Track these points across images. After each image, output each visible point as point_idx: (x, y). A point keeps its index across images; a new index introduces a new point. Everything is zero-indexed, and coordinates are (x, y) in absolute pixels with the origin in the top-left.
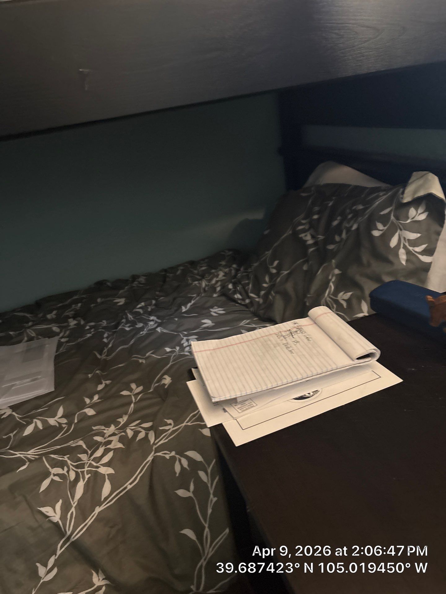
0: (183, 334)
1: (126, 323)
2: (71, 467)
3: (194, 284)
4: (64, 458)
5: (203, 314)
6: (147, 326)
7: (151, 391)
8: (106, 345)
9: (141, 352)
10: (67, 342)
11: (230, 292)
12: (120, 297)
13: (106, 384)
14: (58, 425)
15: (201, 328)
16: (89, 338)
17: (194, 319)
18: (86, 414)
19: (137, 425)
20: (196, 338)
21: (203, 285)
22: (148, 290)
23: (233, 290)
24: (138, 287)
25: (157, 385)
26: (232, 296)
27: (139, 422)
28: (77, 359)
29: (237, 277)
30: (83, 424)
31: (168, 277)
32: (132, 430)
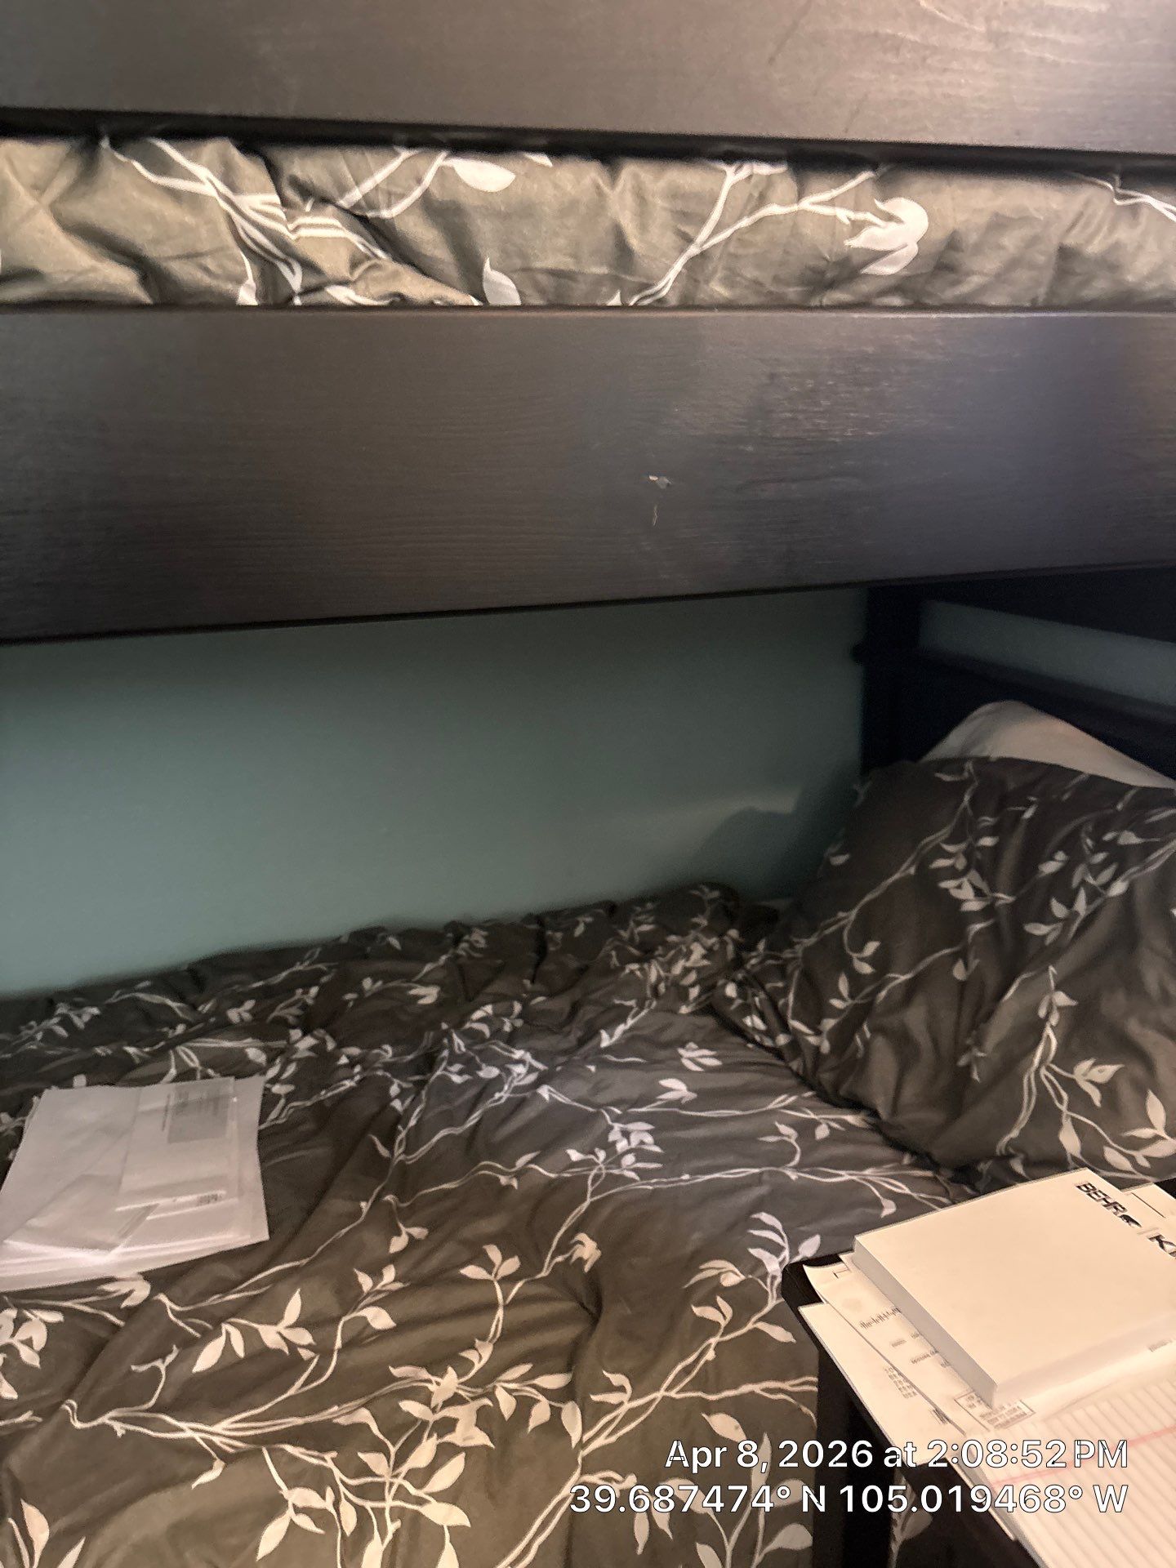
0: (610, 1112)
1: (451, 1063)
2: (342, 1489)
3: (627, 971)
4: (323, 1459)
5: (659, 1062)
6: (510, 1079)
7: (544, 1273)
8: (401, 1118)
9: (503, 1151)
10: (290, 1097)
11: (733, 1007)
12: (424, 982)
13: (410, 1236)
14: (286, 1350)
15: (659, 1103)
16: (352, 1089)
17: (637, 1074)
18: (368, 1324)
19: (522, 1379)
20: (648, 1131)
21: (653, 977)
22: (498, 971)
23: (739, 1001)
24: (470, 957)
25: (560, 1259)
26: (736, 1019)
27: (524, 1369)
28: (319, 1152)
29: (748, 967)
30: (360, 1357)
31: (551, 939)
32: (510, 1392)
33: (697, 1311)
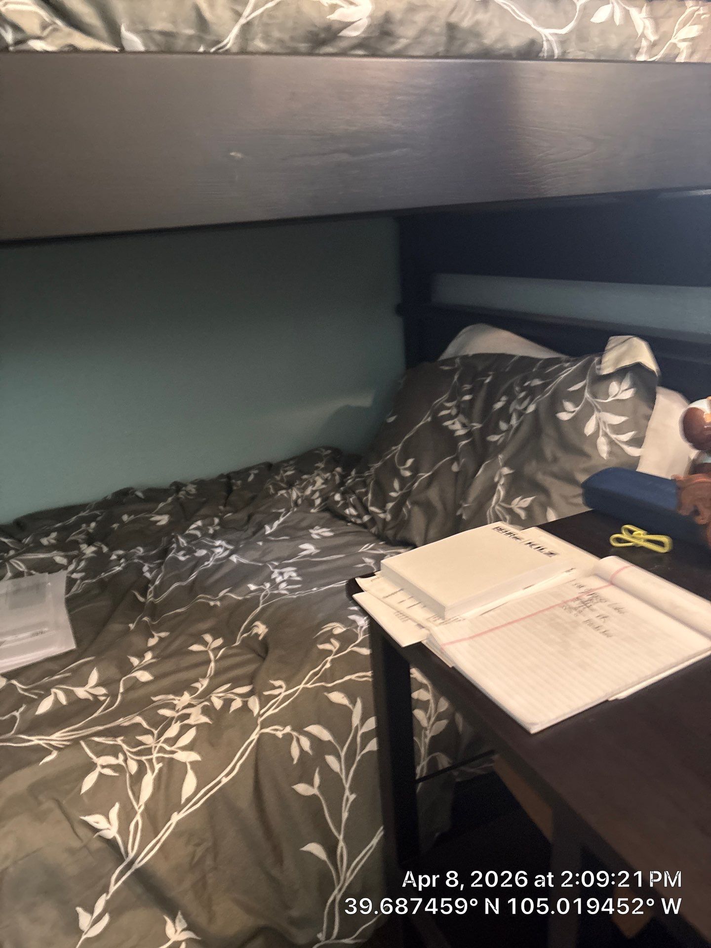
0: (272, 564)
1: (179, 551)
2: (128, 754)
3: (279, 494)
4: (116, 741)
5: (299, 537)
6: (214, 555)
7: (237, 644)
8: (152, 581)
9: (211, 590)
10: (82, 579)
11: (339, 505)
12: (159, 513)
13: (160, 638)
14: (91, 698)
15: (300, 557)
16: (119, 573)
17: (286, 543)
18: (137, 680)
19: (226, 691)
20: (293, 571)
21: (294, 496)
22: (203, 504)
23: (342, 502)
24: (187, 498)
25: (245, 635)
26: (340, 511)
27: (227, 686)
28: (103, 604)
29: (346, 484)
30: (135, 694)
31: (235, 484)
32: (220, 697)
33: (321, 647)
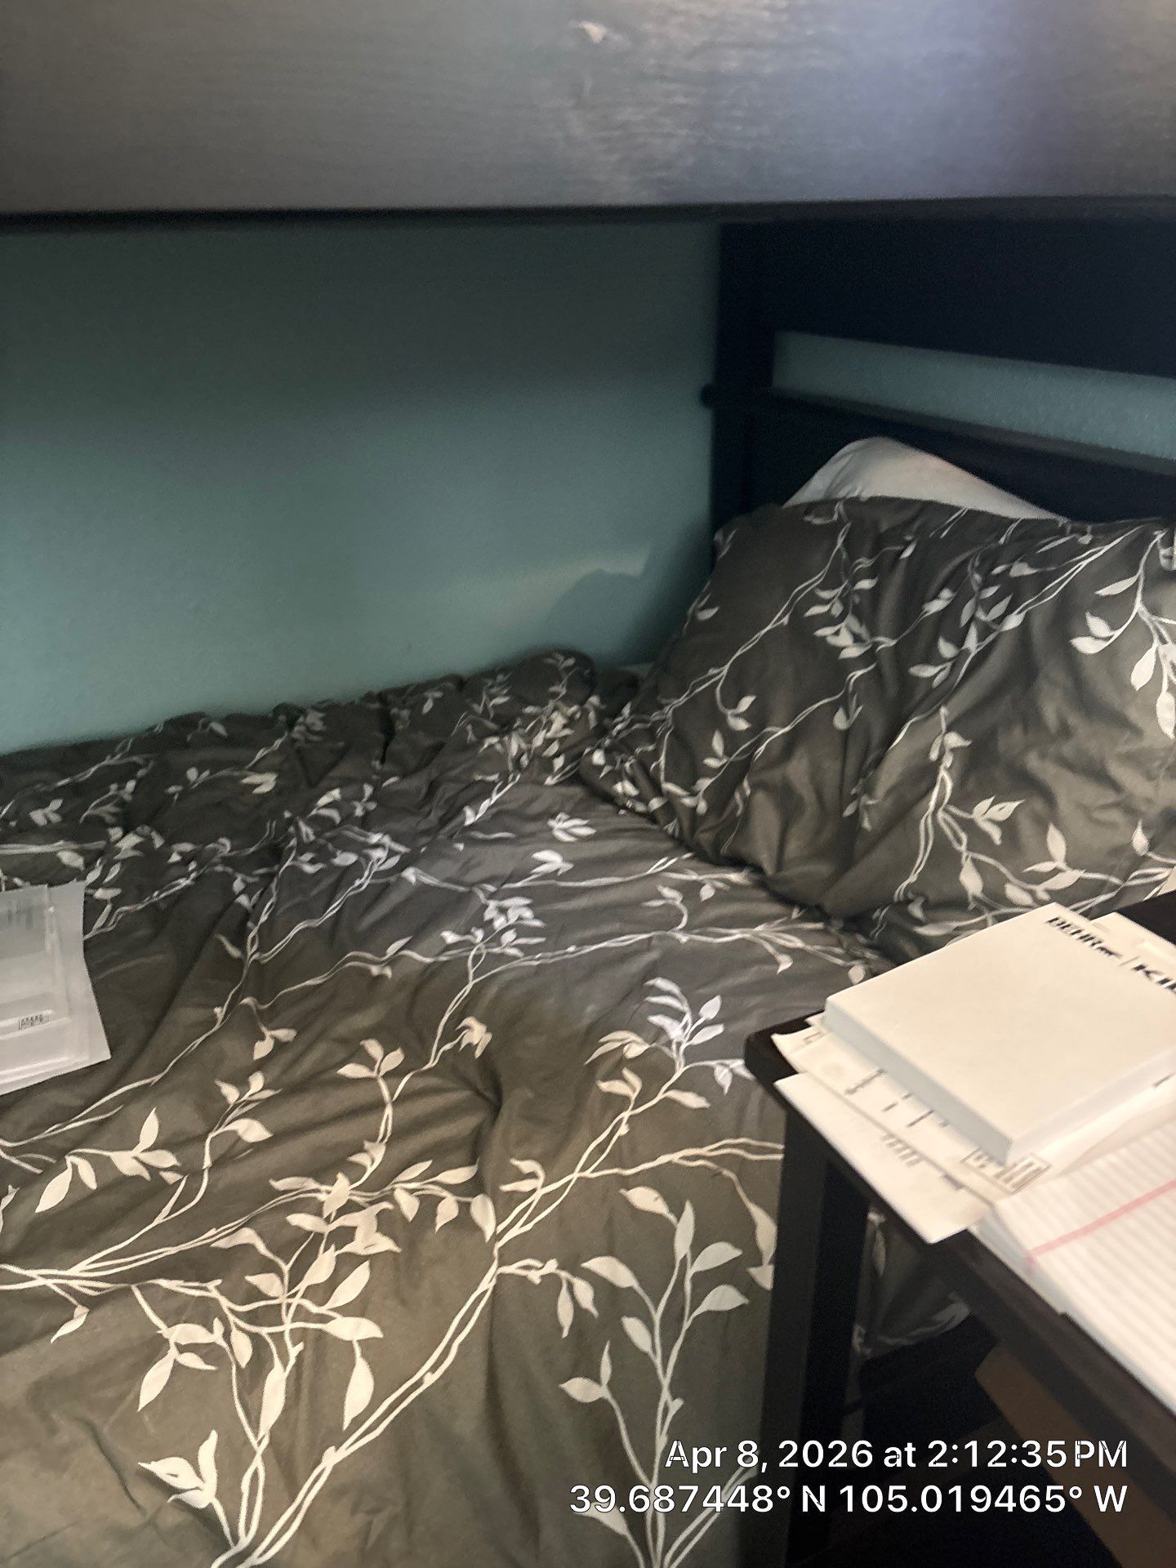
0: (484, 890)
1: (301, 853)
2: (232, 1318)
3: (486, 745)
4: (205, 1289)
5: (530, 835)
6: (369, 864)
7: (431, 1064)
8: (249, 915)
9: (370, 940)
10: (116, 902)
11: (602, 774)
12: (257, 769)
13: (276, 1040)
14: (146, 1175)
16: (187, 888)
17: (506, 850)
18: (239, 1139)
19: (422, 1177)
20: (526, 906)
22: (341, 755)
23: (608, 768)
24: (308, 741)
25: (448, 1047)
26: (606, 787)
27: (425, 1166)
28: (160, 958)
29: (614, 733)
30: (233, 1174)
31: (398, 717)
32: (412, 1191)
33: (605, 1086)
